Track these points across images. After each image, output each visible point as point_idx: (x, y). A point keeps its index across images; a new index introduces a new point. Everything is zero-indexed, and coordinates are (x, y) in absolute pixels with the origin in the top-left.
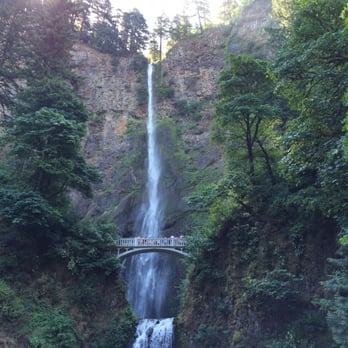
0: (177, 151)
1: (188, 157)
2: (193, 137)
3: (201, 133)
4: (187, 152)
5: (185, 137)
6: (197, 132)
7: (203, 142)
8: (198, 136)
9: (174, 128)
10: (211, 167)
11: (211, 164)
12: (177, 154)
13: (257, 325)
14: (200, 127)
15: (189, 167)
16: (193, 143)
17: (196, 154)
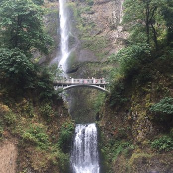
0: (78, 24)
1: (85, 28)
2: (88, 16)
3: (93, 13)
4: (84, 25)
5: (82, 16)
6: (91, 12)
7: (94, 19)
8: (91, 15)
9: (76, 9)
10: (98, 36)
11: (99, 34)
12: (77, 27)
13: (151, 127)
14: (92, 9)
15: (85, 35)
16: (88, 20)
17: (90, 27)
